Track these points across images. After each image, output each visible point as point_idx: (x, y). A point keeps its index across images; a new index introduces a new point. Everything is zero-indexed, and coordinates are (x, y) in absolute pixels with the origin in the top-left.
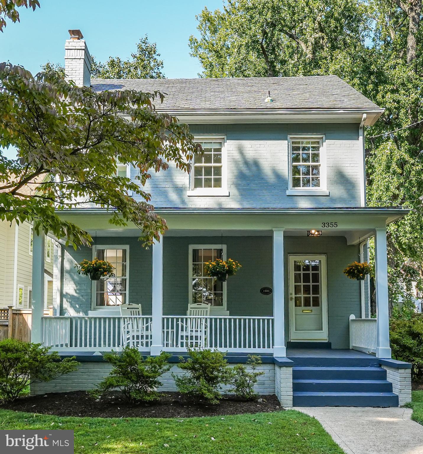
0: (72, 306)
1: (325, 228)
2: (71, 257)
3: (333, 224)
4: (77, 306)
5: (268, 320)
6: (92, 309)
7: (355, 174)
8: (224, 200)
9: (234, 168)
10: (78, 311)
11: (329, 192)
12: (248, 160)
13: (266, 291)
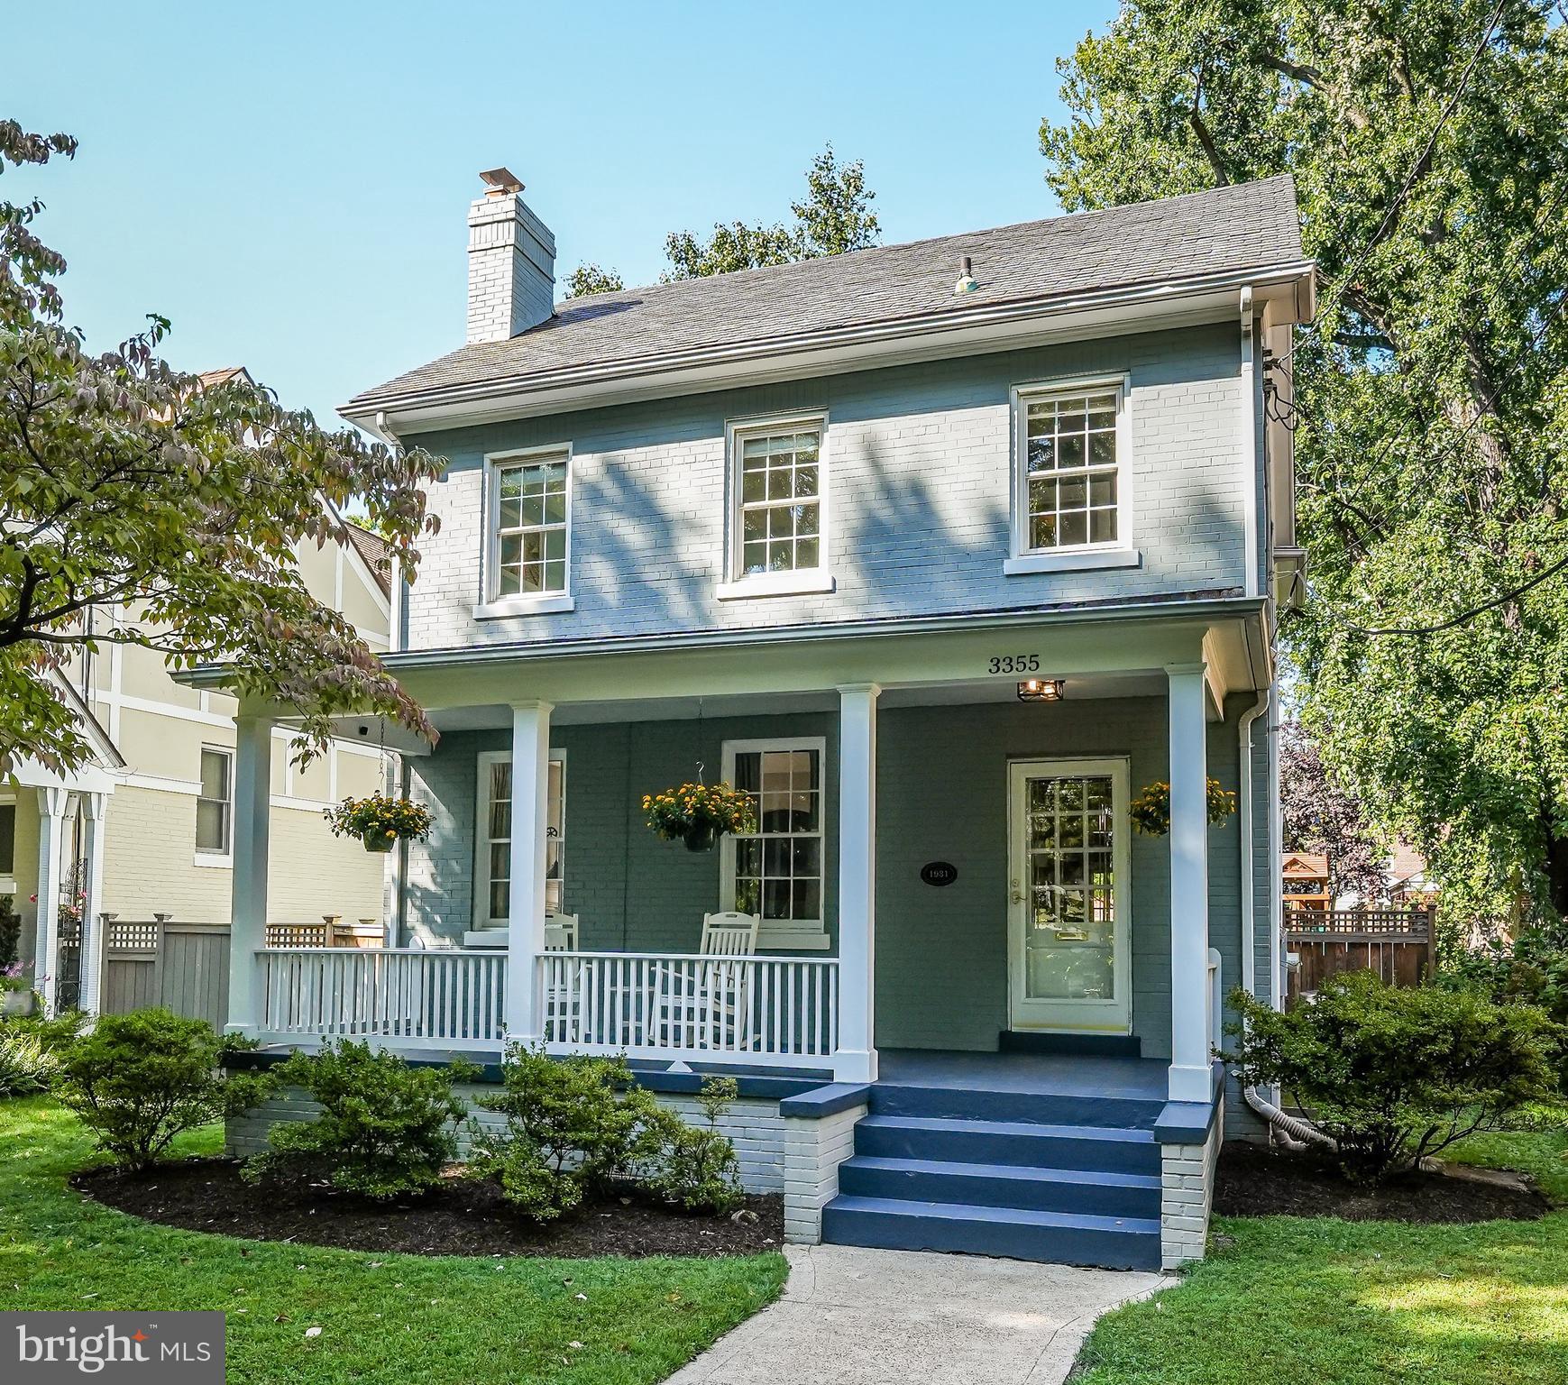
0: (426, 920)
1: (1001, 674)
2: (425, 786)
3: (1027, 660)
4: (438, 919)
5: (826, 968)
6: (476, 927)
7: (1229, 487)
8: (820, 604)
9: (851, 507)
10: (438, 933)
11: (1140, 555)
12: (891, 477)
13: (936, 874)
